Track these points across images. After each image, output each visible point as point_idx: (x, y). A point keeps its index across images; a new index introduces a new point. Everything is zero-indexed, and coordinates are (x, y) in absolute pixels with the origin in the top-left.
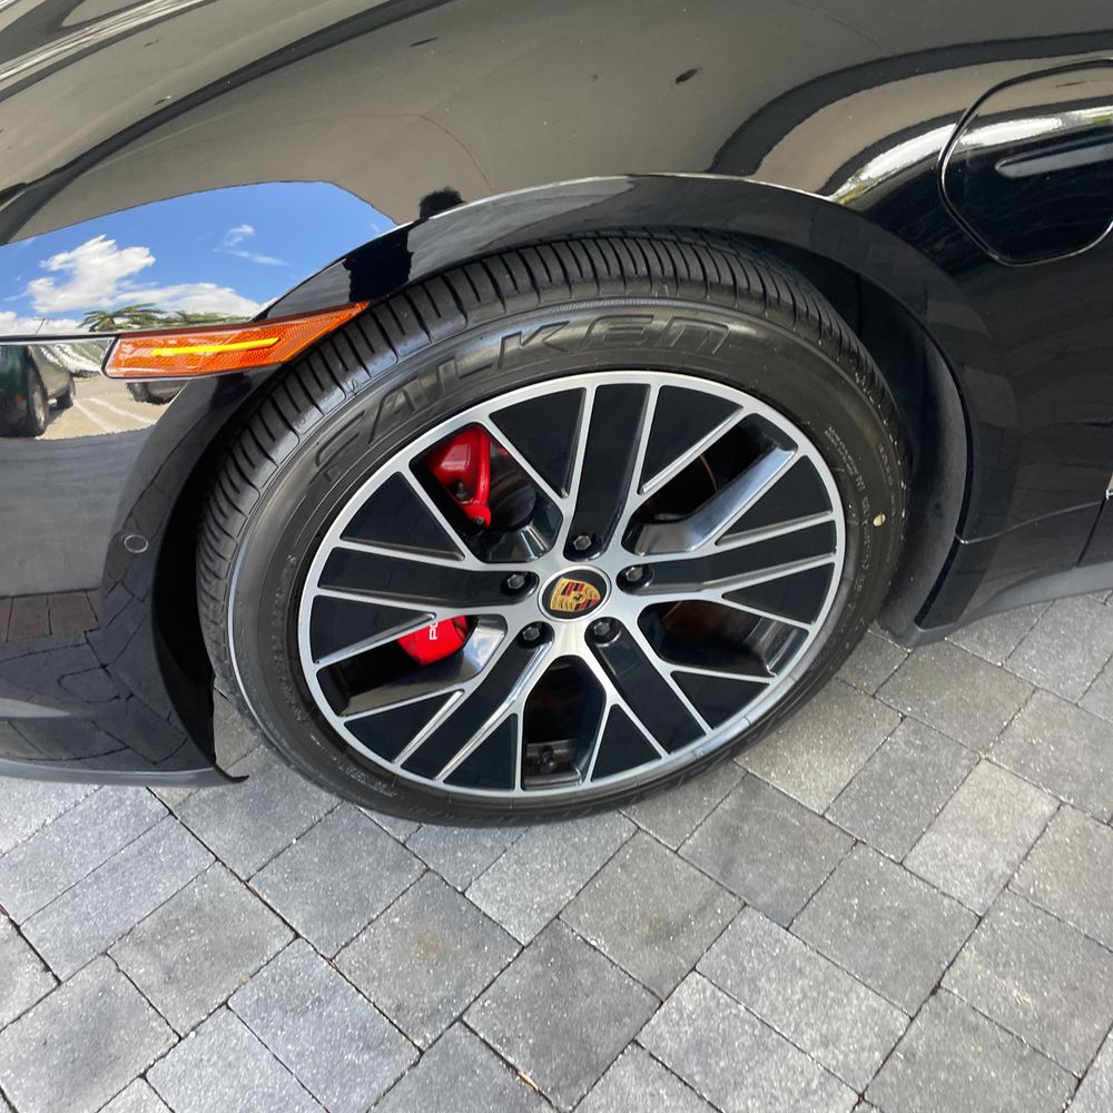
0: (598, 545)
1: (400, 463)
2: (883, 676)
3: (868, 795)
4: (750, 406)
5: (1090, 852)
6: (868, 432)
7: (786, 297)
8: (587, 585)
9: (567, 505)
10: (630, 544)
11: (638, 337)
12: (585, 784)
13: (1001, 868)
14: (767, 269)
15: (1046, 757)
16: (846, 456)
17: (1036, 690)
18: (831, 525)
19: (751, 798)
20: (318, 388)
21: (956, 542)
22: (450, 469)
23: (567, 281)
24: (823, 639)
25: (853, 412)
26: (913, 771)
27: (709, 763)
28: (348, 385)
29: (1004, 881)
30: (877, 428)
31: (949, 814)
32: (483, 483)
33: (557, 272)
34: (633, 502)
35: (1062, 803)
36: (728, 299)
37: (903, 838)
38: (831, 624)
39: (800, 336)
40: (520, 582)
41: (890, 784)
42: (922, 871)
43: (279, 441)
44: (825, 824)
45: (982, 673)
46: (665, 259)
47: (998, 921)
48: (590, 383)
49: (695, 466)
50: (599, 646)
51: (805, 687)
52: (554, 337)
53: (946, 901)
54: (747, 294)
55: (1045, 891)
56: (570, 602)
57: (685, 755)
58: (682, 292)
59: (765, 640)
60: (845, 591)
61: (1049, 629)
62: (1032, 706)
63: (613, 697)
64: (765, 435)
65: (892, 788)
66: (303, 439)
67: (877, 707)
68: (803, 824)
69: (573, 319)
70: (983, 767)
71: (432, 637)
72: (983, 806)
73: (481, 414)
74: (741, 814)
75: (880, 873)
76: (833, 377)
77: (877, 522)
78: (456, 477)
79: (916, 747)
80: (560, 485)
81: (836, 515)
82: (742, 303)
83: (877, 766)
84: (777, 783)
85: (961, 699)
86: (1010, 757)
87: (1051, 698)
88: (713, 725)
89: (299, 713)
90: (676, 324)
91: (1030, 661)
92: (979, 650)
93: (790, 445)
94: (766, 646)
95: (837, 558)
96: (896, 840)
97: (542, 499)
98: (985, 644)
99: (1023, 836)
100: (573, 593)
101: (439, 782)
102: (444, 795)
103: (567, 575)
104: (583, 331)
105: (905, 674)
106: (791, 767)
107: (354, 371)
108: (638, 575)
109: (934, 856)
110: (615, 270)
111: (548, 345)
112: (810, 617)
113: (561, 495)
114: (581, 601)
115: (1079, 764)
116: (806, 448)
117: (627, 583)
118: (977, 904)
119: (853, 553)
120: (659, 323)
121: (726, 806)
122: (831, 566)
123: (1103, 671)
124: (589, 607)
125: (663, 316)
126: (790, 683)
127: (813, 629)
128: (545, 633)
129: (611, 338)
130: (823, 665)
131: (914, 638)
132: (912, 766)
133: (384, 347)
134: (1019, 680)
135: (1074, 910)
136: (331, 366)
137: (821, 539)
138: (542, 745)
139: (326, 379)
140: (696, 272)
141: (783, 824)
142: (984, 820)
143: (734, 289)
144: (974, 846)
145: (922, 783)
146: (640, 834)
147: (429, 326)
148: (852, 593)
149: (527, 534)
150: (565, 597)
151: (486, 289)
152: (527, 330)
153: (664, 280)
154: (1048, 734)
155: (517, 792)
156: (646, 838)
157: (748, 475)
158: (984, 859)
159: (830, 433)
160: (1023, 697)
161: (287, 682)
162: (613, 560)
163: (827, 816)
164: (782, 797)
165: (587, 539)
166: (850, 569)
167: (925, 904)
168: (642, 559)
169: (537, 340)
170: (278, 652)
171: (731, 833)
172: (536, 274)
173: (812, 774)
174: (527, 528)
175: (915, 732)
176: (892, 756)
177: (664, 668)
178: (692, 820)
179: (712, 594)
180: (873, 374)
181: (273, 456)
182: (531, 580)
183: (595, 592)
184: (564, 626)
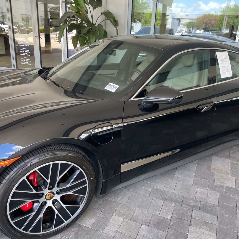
0: (53, 187)
1: (24, 177)
2: (98, 206)
3: (97, 223)
4: (73, 164)
5: (128, 225)
6: (88, 166)
7: (76, 150)
8: (52, 194)
9: (48, 181)
10: (58, 186)
11: (57, 157)
12: (53, 229)
13: (117, 229)
14: (73, 147)
15: (122, 213)
16: (86, 170)
17: (120, 204)
18: (85, 180)
19: (80, 228)
20: (13, 168)
21: (103, 181)
22: (30, 179)
23: (47, 151)
24: (87, 198)
25: (86, 164)
26: (104, 219)
27: (72, 222)
28: (17, 167)
29: (117, 231)
30: (89, 166)
31: (109, 224)
32: (36, 180)
33: (46, 150)
34: (58, 180)
35: (124, 219)
36: (68, 151)
37: (103, 228)
38: (88, 195)
39: (78, 155)
40: (41, 195)
41: (100, 221)
42: (105, 232)
43: (7, 176)
44: (91, 229)
45: (112, 203)
46: (60, 147)
47: (116, 237)
48: (51, 163)
49: (66, 174)
50: (54, 204)
51: (85, 206)
52: (46, 158)
53: (109, 236)
54: (71, 150)
55: (122, 231)
56: (49, 197)
57: (69, 221)
58: (62, 151)
59: (79, 200)
60: (89, 190)
61: (121, 195)
62: (119, 206)
63: (57, 212)
64: (75, 168)
65: (101, 222)
66: (10, 175)
67: (98, 210)
68: (88, 230)
69: (49, 155)
70: (113, 216)
71: (27, 206)
72: (113, 221)
73: (36, 169)
74: (78, 231)
75: (100, 234)
76: (83, 160)
77: (92, 179)
78: (31, 180)
79: (104, 215)
80: (47, 178)
81: (86, 178)
82: (70, 152)
83: (98, 219)
84: (84, 225)
85: (110, 207)
86: (117, 214)
87: (122, 204)
88: (72, 215)
89: (6, 222)
90: (62, 155)
91: (119, 200)
92: (112, 200)
93: (79, 169)
94: (79, 201)
95: (87, 185)
96: (102, 229)
97: (45, 181)
98: (113, 199)
99: (119, 224)
100: (50, 196)
101: (28, 232)
102: (29, 235)
103: (49, 193)
104: (50, 157)
105: (102, 205)
106: (86, 222)
107: (18, 165)
108: (59, 191)
109: (107, 230)
110: (54, 149)
111: (45, 159)
112: (85, 195)
113: (48, 180)
114: (51, 197)
115: (126, 213)
116: (81, 169)
117: (58, 193)
118: (113, 235)
119: (89, 184)
120: (60, 155)
121: (76, 230)
122: (86, 186)
123: (129, 199)
124: (52, 197)
125: (60, 154)
126: (83, 206)
127: (85, 196)
128: (45, 203)
129: (53, 157)
130: (88, 202)
131: (101, 197)
132: (103, 218)
133: (22, 161)
134: (118, 203)
135: (126, 233)
136: (15, 165)
137: (84, 182)
138: (45, 224)
139: (14, 167)
140: (64, 148)
141: (85, 231)
142: (114, 223)
143: (69, 150)
144: (113, 227)
145: (105, 220)
146: (62, 237)
147: (29, 158)
148: (90, 190)
149: (42, 187)
150: (48, 196)
151: (37, 153)
152: (42, 157)
153: (60, 150)
154: (122, 209)
155: (42, 233)
156: (64, 237)
157: (74, 174)
158: (114, 229)
159: (83, 167)
160: (118, 205)
161: (5, 216)
162: (56, 189)
163: (91, 228)
164: (84, 227)
165: (52, 186)
166: (89, 186)
167: (106, 237)
168: (60, 188)
169: (44, 159)
170: (3, 211)
171: (77, 234)
172: (43, 150)
173: (89, 222)
174: (43, 186)
175: (103, 213)
176: (100, 217)
177: (64, 206)
178: (71, 233)
179: (70, 193)
180: (88, 159)
181: (5, 179)
182: (43, 194)
183: (53, 195)
184: (49, 201)
